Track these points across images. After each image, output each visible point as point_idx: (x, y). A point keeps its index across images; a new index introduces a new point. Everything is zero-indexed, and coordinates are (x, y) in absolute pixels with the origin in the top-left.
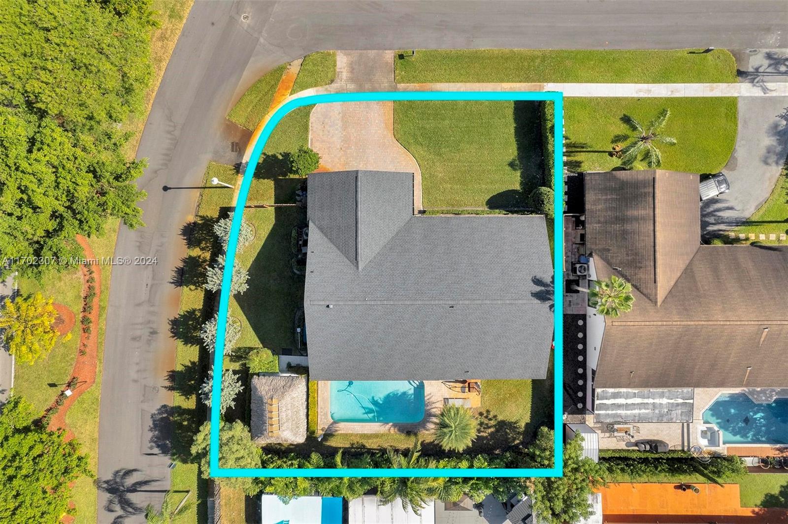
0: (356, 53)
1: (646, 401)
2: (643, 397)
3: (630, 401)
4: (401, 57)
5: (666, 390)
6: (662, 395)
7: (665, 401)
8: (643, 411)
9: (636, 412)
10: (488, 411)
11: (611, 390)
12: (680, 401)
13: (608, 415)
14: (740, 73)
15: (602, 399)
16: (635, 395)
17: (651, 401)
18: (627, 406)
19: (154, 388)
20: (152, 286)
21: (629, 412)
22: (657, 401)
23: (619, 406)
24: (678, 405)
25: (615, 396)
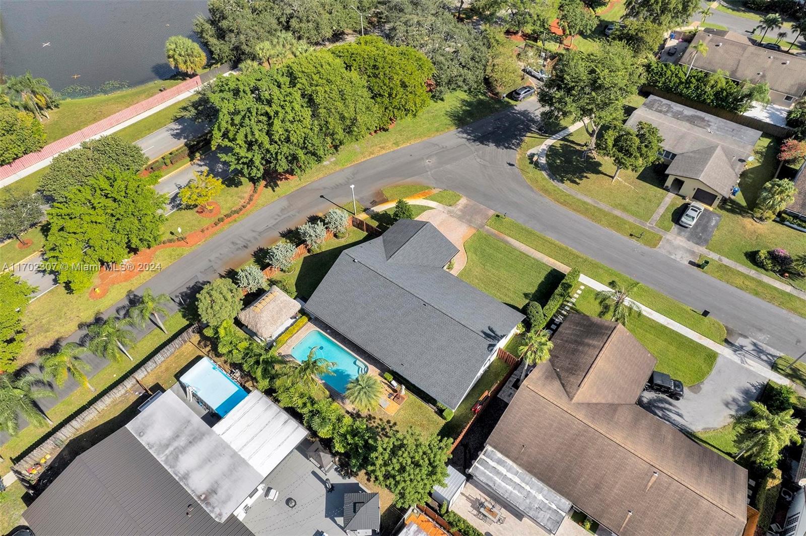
0: (472, 203)
1: (523, 485)
2: (523, 480)
3: (510, 475)
4: (498, 216)
5: (546, 488)
6: (540, 491)
7: (540, 497)
8: (516, 492)
9: (510, 488)
10: (395, 424)
11: (499, 455)
12: (554, 507)
13: (485, 473)
14: (726, 341)
15: (488, 457)
16: (516, 474)
17: (528, 488)
18: (505, 478)
19: (215, 270)
20: (270, 228)
21: (503, 484)
22: (533, 492)
23: (498, 473)
24: (550, 508)
25: (499, 462)
